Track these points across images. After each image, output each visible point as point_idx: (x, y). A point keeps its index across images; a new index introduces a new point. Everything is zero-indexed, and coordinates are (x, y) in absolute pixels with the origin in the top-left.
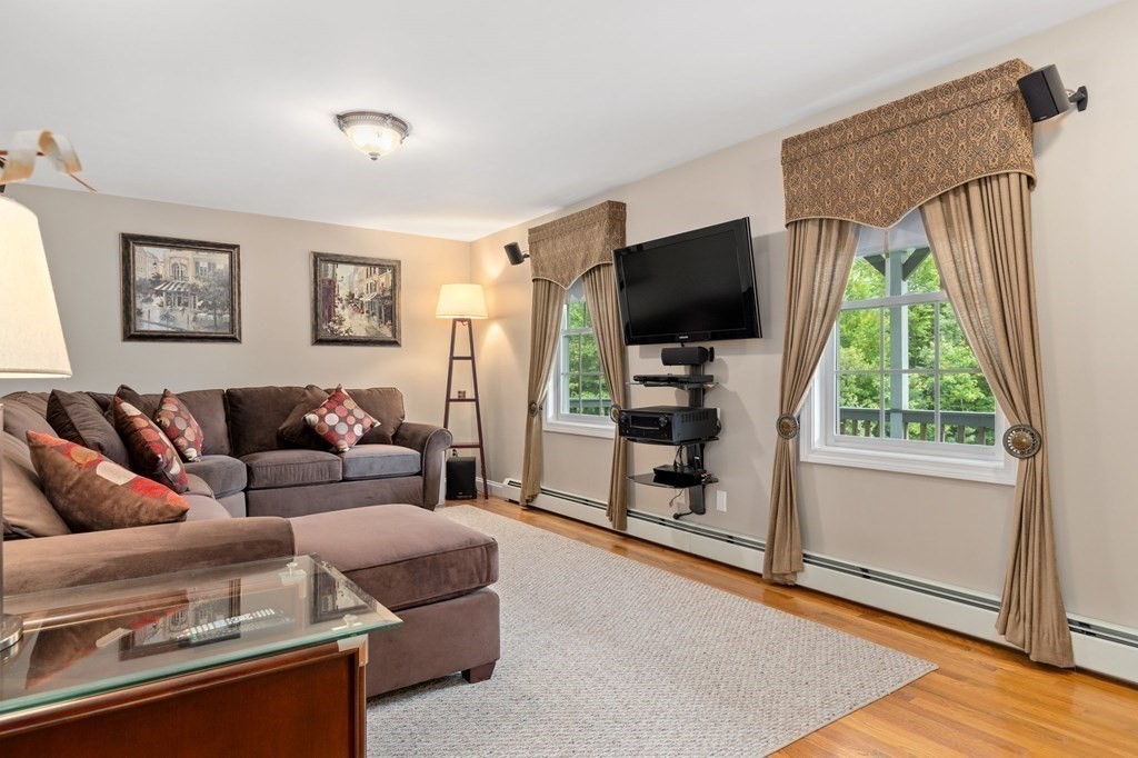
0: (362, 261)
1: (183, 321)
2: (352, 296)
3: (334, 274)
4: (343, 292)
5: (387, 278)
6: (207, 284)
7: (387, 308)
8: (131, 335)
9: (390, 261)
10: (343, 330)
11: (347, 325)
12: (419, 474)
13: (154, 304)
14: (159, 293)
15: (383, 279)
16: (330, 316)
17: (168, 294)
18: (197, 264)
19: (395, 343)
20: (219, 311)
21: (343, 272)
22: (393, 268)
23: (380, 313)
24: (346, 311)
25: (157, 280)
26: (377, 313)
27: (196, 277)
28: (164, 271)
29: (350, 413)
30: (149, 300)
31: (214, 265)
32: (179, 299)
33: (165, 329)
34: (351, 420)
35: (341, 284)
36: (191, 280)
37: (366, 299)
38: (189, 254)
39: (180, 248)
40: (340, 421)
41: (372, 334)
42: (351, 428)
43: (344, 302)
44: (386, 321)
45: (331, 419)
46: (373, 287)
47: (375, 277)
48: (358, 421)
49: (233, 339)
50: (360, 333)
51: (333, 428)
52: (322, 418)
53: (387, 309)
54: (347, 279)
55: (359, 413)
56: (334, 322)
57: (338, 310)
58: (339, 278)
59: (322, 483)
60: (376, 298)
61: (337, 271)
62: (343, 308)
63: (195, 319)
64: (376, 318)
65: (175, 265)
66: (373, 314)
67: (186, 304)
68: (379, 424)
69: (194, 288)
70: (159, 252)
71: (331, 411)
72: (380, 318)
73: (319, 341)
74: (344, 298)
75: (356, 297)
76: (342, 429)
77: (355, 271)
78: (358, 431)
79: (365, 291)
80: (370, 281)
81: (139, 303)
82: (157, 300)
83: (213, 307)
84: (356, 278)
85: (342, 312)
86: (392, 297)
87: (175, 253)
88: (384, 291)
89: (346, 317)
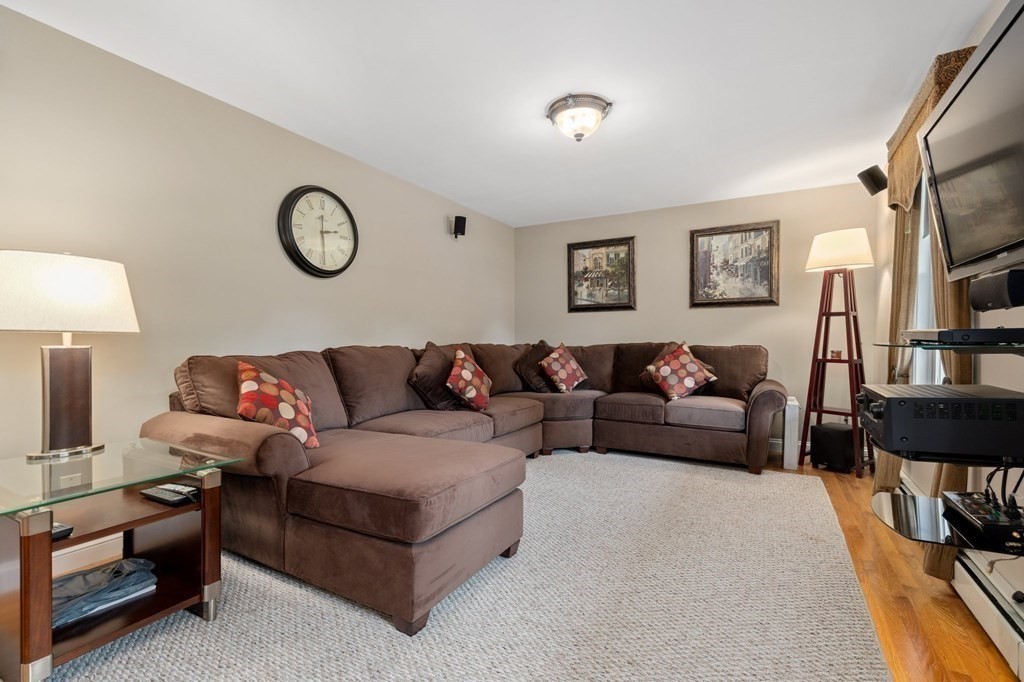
0: (735, 229)
1: (600, 298)
2: (726, 262)
3: (710, 245)
4: (718, 261)
5: (764, 239)
6: (614, 269)
7: (763, 269)
8: (574, 308)
9: (766, 223)
10: (717, 293)
11: (721, 289)
12: (743, 431)
13: (584, 287)
14: (586, 280)
15: (759, 242)
16: (705, 282)
17: (592, 279)
18: (608, 256)
19: (770, 302)
20: (621, 288)
21: (718, 241)
22: (771, 229)
23: (756, 274)
24: (721, 276)
25: (586, 271)
26: (752, 274)
27: (608, 265)
28: (589, 264)
29: (683, 366)
30: (581, 285)
31: (619, 255)
32: (597, 282)
33: (589, 303)
34: (683, 373)
35: (716, 253)
36: (605, 268)
37: (741, 263)
38: (603, 250)
39: (598, 247)
40: (671, 373)
41: (746, 295)
42: (681, 380)
43: (719, 269)
44: (762, 282)
45: (665, 371)
46: (748, 251)
47: (751, 242)
48: (690, 374)
49: (629, 306)
50: (735, 295)
51: (665, 378)
52: (658, 369)
53: (765, 268)
54: (720, 248)
55: (693, 367)
56: (709, 287)
57: (714, 277)
58: (714, 248)
59: (647, 423)
60: (751, 261)
61: (713, 242)
62: (718, 274)
63: (607, 295)
64: (750, 279)
65: (595, 259)
66: (748, 277)
67: (602, 285)
68: (715, 378)
69: (606, 273)
70: (586, 252)
71: (667, 364)
72: (756, 279)
73: (694, 305)
74: (719, 264)
75: (730, 262)
76: (673, 380)
77: (730, 239)
78: (689, 383)
79: (739, 256)
80: (745, 245)
81: (577, 288)
82: (586, 284)
83: (618, 285)
84: (731, 245)
85: (716, 278)
86: (770, 258)
87: (595, 251)
88: (760, 253)
89: (720, 282)
